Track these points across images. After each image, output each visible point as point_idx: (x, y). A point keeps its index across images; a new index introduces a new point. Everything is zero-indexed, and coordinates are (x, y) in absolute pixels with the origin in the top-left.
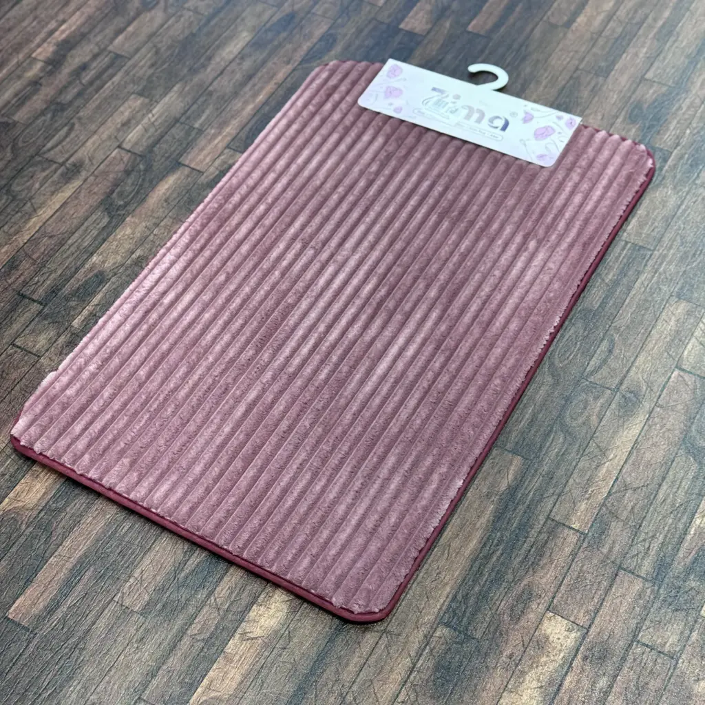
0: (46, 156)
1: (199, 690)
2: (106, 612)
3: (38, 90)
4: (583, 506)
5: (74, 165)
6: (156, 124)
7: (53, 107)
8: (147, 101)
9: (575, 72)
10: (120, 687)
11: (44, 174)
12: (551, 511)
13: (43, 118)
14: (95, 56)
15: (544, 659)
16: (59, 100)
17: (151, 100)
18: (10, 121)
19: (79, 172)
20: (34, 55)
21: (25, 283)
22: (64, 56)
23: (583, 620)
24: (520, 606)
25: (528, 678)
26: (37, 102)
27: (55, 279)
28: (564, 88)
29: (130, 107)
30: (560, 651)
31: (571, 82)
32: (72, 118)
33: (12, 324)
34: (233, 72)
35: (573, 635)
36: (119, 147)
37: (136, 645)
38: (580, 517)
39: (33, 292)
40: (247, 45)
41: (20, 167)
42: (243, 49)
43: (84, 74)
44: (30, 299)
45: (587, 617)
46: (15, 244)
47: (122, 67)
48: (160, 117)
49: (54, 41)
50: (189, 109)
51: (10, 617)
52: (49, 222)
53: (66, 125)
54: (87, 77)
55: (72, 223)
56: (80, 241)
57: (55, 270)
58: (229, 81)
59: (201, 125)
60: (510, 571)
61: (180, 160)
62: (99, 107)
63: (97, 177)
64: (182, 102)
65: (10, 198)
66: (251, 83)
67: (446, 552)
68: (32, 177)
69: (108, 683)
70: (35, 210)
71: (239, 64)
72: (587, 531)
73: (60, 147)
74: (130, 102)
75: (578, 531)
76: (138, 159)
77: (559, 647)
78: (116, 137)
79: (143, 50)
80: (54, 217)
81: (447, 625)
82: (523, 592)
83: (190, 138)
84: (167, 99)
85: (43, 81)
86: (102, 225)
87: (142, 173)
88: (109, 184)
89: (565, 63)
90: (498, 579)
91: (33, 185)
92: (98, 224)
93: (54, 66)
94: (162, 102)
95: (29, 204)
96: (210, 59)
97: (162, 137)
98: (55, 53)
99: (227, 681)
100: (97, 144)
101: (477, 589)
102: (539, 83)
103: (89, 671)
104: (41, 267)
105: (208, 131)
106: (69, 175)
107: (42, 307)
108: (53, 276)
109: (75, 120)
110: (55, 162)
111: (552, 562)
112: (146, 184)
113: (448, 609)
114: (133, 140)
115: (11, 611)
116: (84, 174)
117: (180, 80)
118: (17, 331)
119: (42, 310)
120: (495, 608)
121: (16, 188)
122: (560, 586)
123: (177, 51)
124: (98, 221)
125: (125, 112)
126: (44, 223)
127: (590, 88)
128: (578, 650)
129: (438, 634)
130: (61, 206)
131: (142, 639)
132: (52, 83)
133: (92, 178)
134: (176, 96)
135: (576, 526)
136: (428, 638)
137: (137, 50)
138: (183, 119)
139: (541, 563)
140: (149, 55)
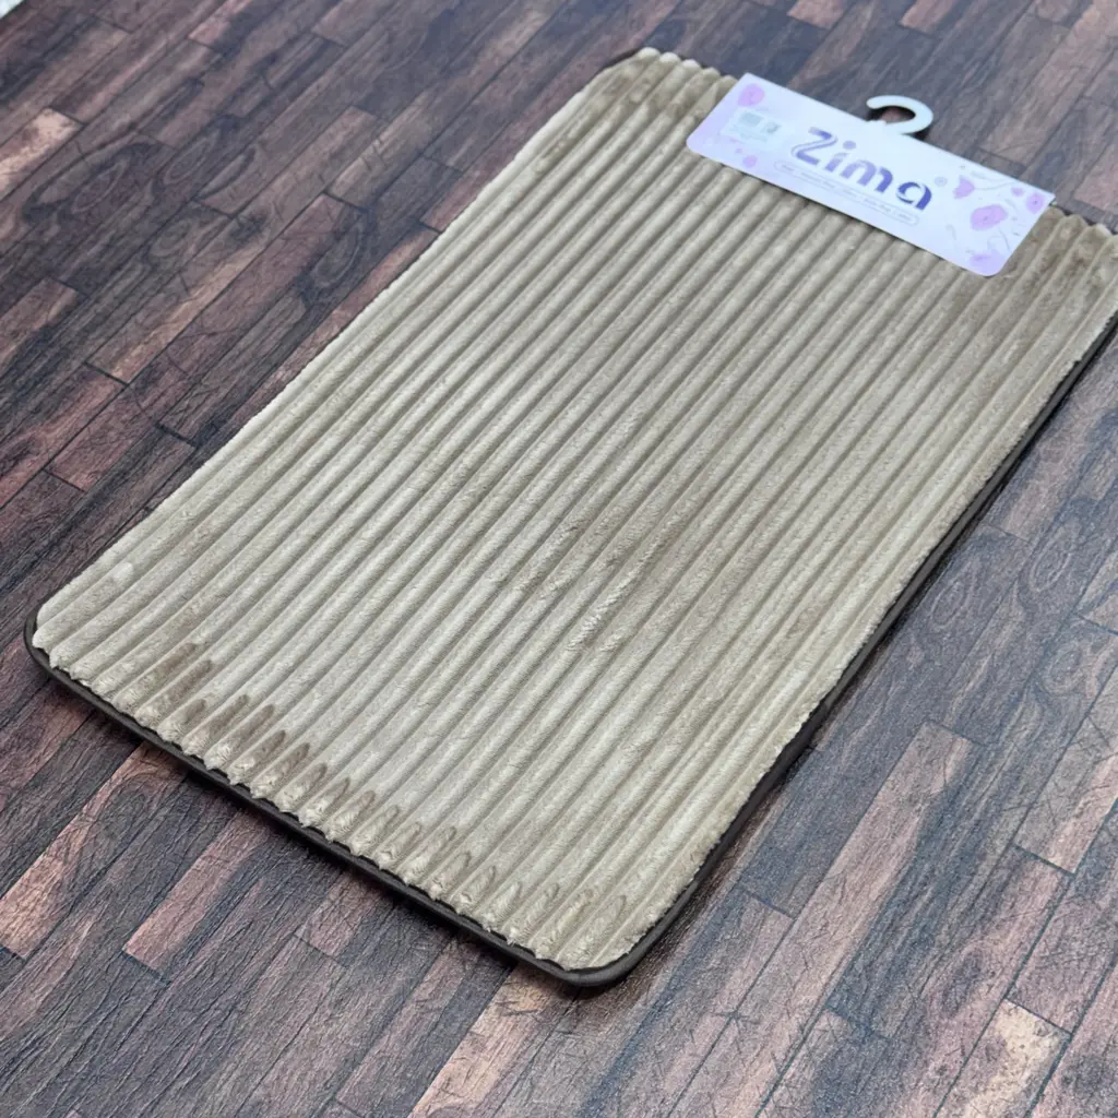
0: (208, 201)
1: (430, 1092)
2: (283, 952)
3: (199, 92)
4: (1069, 829)
5: (252, 219)
6: (386, 157)
7: (220, 122)
8: (372, 118)
9: (1077, 101)
10: (301, 1079)
11: (203, 232)
12: (1015, 833)
13: (204, 139)
14: (291, 42)
15: (997, 1079)
16: (230, 112)
17: (379, 118)
18: (152, 142)
19: (259, 231)
20: (192, 36)
21: (168, 409)
22: (241, 39)
23: (1064, 1018)
24: (960, 988)
25: (969, 1108)
26: (197, 112)
27: (215, 405)
28: (1058, 127)
29: (345, 128)
30: (1024, 1067)
31: (1071, 118)
32: (250, 143)
33: (144, 474)
34: (514, 76)
35: (1047, 1042)
36: (325, 192)
37: (329, 1012)
38: (1065, 847)
39: (181, 423)
40: (536, 34)
41: (165, 218)
42: (531, 39)
43: (272, 69)
44: (174, 434)
45: (1071, 1014)
46: (153, 343)
47: (335, 60)
48: (393, 145)
49: (225, 14)
50: (438, 136)
51: (129, 952)
52: (208, 311)
53: (241, 152)
54: (277, 75)
55: (246, 314)
56: (257, 343)
57: (217, 390)
58: (508, 92)
59: (459, 162)
60: (945, 928)
61: (422, 219)
62: (295, 125)
63: (287, 240)
64: (428, 122)
65: (149, 268)
66: (543, 96)
67: (839, 890)
68: (184, 235)
69: (284, 1070)
70: (187, 289)
71: (524, 64)
72: (1074, 871)
73: (230, 188)
74: (344, 119)
75: (1059, 869)
76: (356, 213)
77: (1022, 1060)
78: (320, 177)
79: (369, 36)
80: (217, 303)
81: (839, 1012)
82: (965, 965)
83: (441, 183)
84: (405, 116)
85: (204, 78)
86: (293, 319)
87: (360, 237)
88: (307, 253)
89: (1062, 84)
90: (923, 942)
91: (185, 249)
92: (287, 318)
93: (225, 55)
94: (396, 121)
95: (178, 279)
96: (476, 53)
97: (394, 179)
98: (225, 33)
99: (474, 1080)
100: (289, 187)
101: (889, 954)
102: (1016, 117)
103: (251, 1048)
104: (193, 383)
105: (469, 172)
106: (243, 235)
107: (193, 449)
108: (214, 399)
109: (255, 145)
110: (221, 213)
111: (1013, 917)
112: (367, 255)
113: (839, 984)
114: (350, 181)
115: (130, 942)
116: (267, 234)
117: (428, 87)
118: (152, 488)
119: (194, 454)
120: (919, 987)
121: (158, 251)
122: (1027, 958)
123: (424, 37)
124: (288, 313)
125: (336, 136)
126: (202, 312)
127: (1101, 129)
128: (1053, 1069)
129: (823, 1023)
130: (229, 286)
131: (339, 1002)
132: (220, 84)
133: (279, 242)
134: (418, 113)
135: (1057, 860)
136: (804, 1031)
137: (360, 34)
138: (429, 152)
139: (998, 918)
140: (379, 43)
